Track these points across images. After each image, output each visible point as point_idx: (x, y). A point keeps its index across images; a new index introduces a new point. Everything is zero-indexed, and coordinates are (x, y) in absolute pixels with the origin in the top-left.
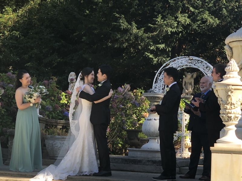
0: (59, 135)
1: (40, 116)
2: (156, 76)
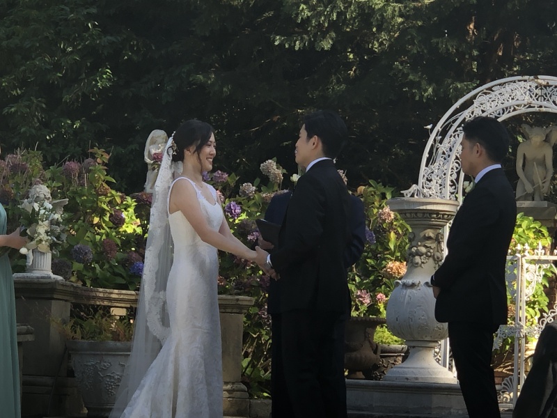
0: (116, 338)
1: (53, 276)
2: (430, 142)
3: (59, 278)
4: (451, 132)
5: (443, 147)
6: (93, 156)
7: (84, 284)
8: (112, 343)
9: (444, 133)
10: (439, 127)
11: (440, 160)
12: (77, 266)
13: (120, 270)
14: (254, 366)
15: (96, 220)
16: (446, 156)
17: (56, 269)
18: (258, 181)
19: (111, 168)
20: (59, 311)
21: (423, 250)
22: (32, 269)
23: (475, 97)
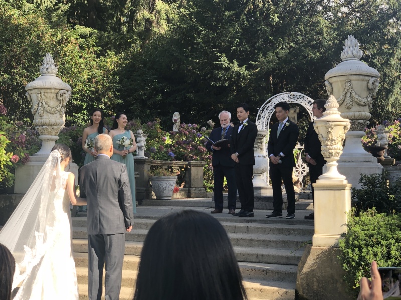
0: (164, 175)
1: (145, 157)
2: (258, 114)
3: (147, 158)
4: (265, 110)
5: (263, 115)
6: (156, 121)
7: (154, 159)
8: (163, 177)
9: (263, 111)
10: (261, 109)
11: (262, 119)
12: (152, 154)
13: (165, 155)
14: (207, 183)
15: (157, 140)
16: (264, 118)
17: (146, 155)
18: (206, 127)
19: (161, 124)
20: (147, 168)
21: (257, 146)
22: (138, 155)
23: (272, 99)
